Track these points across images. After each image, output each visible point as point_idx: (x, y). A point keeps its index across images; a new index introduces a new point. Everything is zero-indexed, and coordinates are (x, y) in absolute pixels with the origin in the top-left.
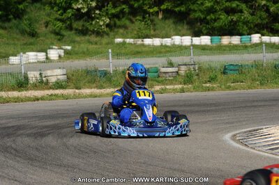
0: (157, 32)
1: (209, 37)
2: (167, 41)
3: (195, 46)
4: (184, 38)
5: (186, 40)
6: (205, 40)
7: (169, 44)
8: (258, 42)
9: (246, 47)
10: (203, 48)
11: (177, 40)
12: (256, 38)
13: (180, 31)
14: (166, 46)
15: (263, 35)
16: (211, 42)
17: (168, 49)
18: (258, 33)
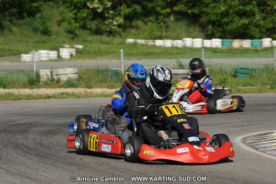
0: (169, 33)
1: (220, 40)
2: (179, 43)
3: (206, 49)
4: (195, 40)
5: (198, 43)
6: (216, 43)
7: (180, 46)
8: (269, 46)
9: (256, 51)
10: (214, 51)
11: (188, 42)
12: (267, 42)
13: (191, 33)
14: (177, 48)
15: (274, 39)
16: (222, 45)
17: (179, 51)
18: (269, 37)
